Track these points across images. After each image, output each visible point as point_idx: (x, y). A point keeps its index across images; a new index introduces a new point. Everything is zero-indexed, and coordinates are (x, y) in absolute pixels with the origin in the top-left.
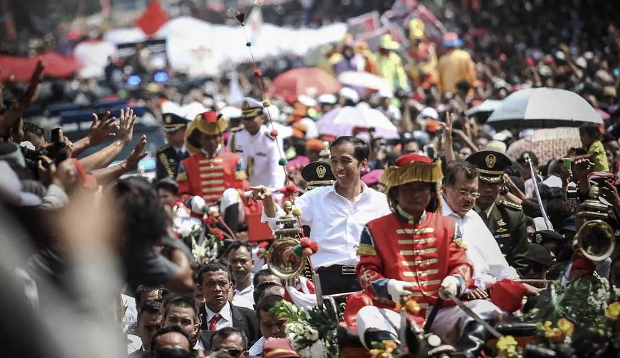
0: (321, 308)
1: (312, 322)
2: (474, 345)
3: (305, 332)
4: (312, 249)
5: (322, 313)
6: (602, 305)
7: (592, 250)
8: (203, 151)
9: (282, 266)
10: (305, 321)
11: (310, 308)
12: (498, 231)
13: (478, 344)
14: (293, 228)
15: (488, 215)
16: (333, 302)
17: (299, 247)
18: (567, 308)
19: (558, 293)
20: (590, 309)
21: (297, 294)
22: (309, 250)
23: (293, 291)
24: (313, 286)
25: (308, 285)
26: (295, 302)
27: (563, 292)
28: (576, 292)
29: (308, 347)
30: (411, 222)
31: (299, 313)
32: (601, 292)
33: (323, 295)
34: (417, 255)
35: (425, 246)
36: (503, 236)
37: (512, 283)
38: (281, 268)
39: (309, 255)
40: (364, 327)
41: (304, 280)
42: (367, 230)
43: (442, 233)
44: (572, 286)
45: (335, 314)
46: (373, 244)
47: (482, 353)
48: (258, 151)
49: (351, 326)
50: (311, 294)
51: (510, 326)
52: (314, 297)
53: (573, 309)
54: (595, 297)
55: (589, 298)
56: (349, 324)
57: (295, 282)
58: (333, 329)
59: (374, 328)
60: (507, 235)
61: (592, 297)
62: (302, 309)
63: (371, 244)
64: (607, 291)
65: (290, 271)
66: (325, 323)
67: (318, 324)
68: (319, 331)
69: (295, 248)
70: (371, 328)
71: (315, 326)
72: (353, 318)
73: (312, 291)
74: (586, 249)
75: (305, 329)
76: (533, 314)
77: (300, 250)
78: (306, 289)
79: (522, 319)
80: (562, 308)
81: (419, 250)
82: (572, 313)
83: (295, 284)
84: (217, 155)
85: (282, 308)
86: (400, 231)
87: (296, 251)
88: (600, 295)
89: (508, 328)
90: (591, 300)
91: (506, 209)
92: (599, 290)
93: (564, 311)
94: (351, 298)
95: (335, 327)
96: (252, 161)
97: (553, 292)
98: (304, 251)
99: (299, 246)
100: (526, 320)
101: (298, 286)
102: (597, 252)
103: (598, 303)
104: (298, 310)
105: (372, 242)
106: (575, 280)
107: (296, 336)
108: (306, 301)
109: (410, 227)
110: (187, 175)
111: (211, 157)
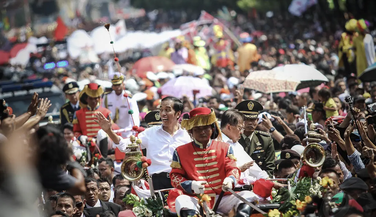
0: (153, 198)
1: (148, 206)
3: (144, 212)
4: (147, 163)
5: (154, 200)
6: (318, 193)
7: (312, 161)
8: (88, 106)
9: (130, 174)
10: (144, 206)
11: (147, 198)
12: (257, 149)
14: (136, 151)
15: (251, 139)
16: (160, 194)
17: (140, 162)
18: (298, 194)
19: (293, 186)
21: (138, 189)
22: (146, 164)
23: (136, 188)
24: (149, 185)
25: (145, 184)
26: (138, 194)
27: (295, 185)
28: (302, 185)
30: (201, 147)
31: (141, 201)
32: (318, 185)
34: (206, 167)
35: (210, 161)
36: (260, 151)
37: (266, 181)
38: (130, 175)
40: (180, 207)
41: (143, 181)
42: (176, 153)
43: (220, 153)
44: (301, 183)
45: (162, 201)
46: (179, 161)
48: (122, 104)
49: (171, 208)
51: (264, 206)
52: (149, 191)
53: (301, 195)
54: (314, 188)
55: (310, 189)
56: (170, 207)
57: (138, 183)
58: (161, 209)
59: (186, 208)
60: (262, 151)
61: (312, 189)
62: (142, 198)
63: (178, 161)
65: (135, 176)
66: (156, 207)
67: (152, 207)
68: (152, 211)
69: (138, 162)
70: (184, 208)
71: (150, 208)
72: (172, 203)
73: (148, 188)
74: (308, 160)
75: (144, 210)
76: (278, 199)
77: (141, 164)
78: (144, 187)
79: (271, 202)
80: (295, 195)
81: (207, 163)
84: (96, 109)
85: (130, 198)
87: (139, 164)
88: (316, 187)
89: (264, 207)
90: (311, 190)
91: (261, 135)
92: (316, 184)
93: (296, 197)
95: (162, 209)
96: (118, 111)
97: (289, 185)
98: (143, 165)
99: (140, 161)
100: (273, 203)
101: (140, 185)
102: (314, 162)
103: (315, 192)
105: (178, 160)
106: (302, 178)
107: (139, 215)
108: (144, 194)
109: (201, 150)
110: (78, 120)
111: (93, 110)
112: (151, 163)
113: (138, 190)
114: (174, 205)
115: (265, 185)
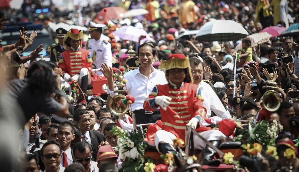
0: (135, 131)
1: (131, 138)
2: (211, 153)
3: (127, 143)
4: (132, 101)
5: (136, 134)
6: (273, 134)
7: (269, 106)
10: (127, 137)
11: (130, 131)
13: (213, 152)
14: (123, 89)
16: (141, 128)
18: (256, 135)
19: (253, 127)
20: (267, 136)
21: (123, 123)
22: (130, 101)
23: (121, 122)
24: (132, 120)
25: (129, 119)
26: (122, 127)
27: (255, 127)
28: (261, 127)
29: (129, 151)
30: (175, 88)
31: (125, 133)
32: (273, 127)
35: (182, 100)
37: (230, 121)
38: (116, 110)
39: (130, 104)
40: (158, 141)
41: (127, 116)
43: (190, 93)
44: (259, 124)
45: (142, 134)
48: (99, 49)
49: (150, 140)
51: (228, 143)
52: (132, 125)
53: (259, 135)
54: (270, 130)
56: (148, 139)
58: (141, 142)
59: (163, 142)
61: (269, 130)
62: (126, 131)
64: (276, 127)
65: (120, 112)
66: (138, 139)
67: (133, 139)
68: (134, 143)
69: (124, 100)
70: (161, 142)
72: (151, 136)
73: (131, 122)
74: (266, 105)
75: (127, 142)
76: (239, 138)
77: (126, 101)
78: (128, 121)
79: (234, 140)
80: (254, 135)
81: (179, 102)
82: (259, 137)
83: (123, 118)
85: (116, 130)
87: (124, 102)
88: (272, 129)
89: (227, 144)
90: (268, 131)
92: (272, 126)
94: (150, 126)
95: (142, 141)
96: (95, 54)
97: (250, 126)
98: (128, 102)
99: (126, 99)
100: (236, 141)
101: (124, 119)
102: (271, 107)
103: (272, 133)
104: (124, 132)
106: (261, 121)
107: (123, 145)
108: (128, 128)
109: (175, 90)
110: (64, 60)
111: (76, 51)
115: (229, 125)
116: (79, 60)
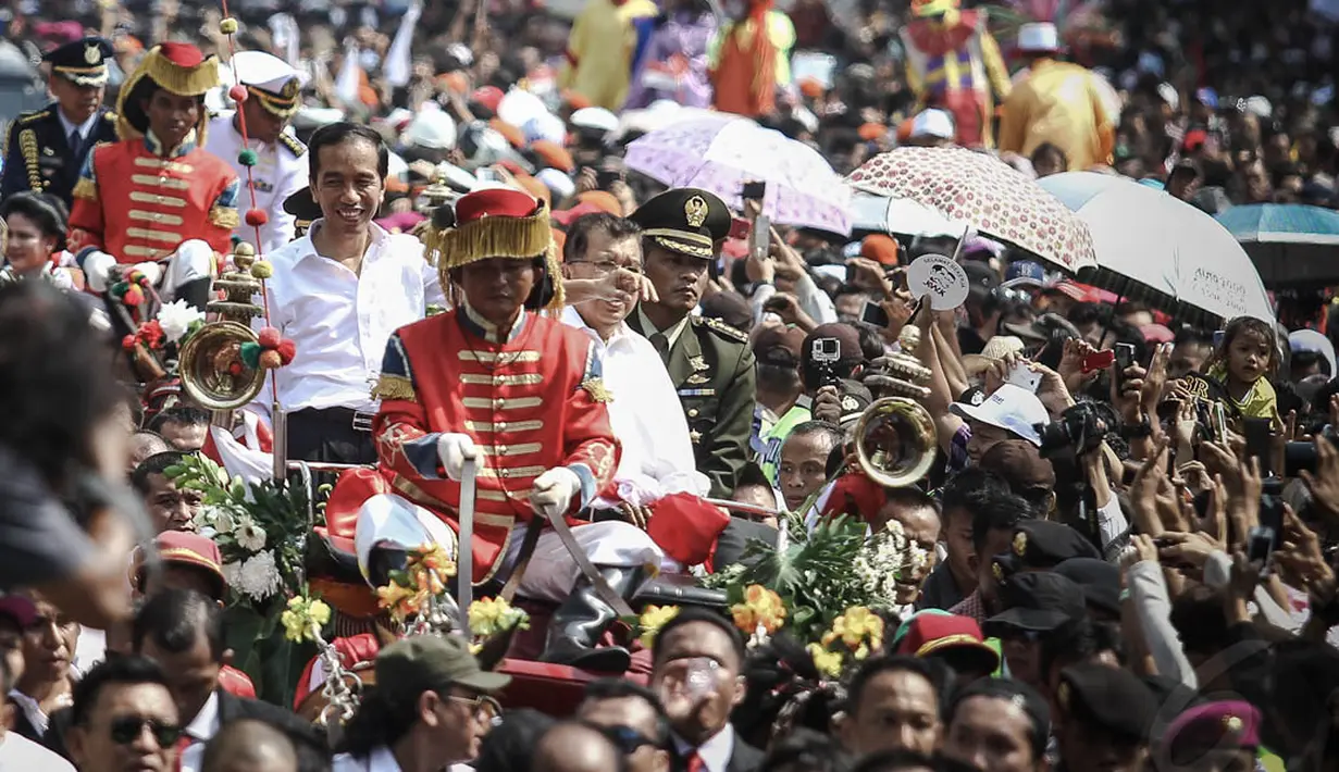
0: (279, 484)
1: (252, 510)
3: (237, 529)
4: (280, 354)
5: (281, 496)
6: (882, 579)
7: (883, 461)
9: (209, 381)
10: (240, 506)
11: (257, 481)
12: (689, 380)
13: (602, 615)
14: (249, 303)
15: (671, 341)
16: (308, 476)
17: (255, 347)
18: (807, 573)
19: (795, 540)
20: (854, 584)
21: (230, 445)
22: (275, 357)
23: (225, 438)
24: (270, 436)
25: (260, 430)
26: (225, 462)
27: (803, 538)
28: (831, 541)
29: (239, 563)
30: (492, 337)
31: (231, 488)
32: (886, 551)
33: (288, 459)
34: (500, 410)
35: (517, 391)
36: (698, 392)
37: (700, 503)
38: (207, 386)
39: (274, 366)
40: (372, 535)
42: (397, 344)
43: (555, 364)
44: (826, 531)
45: (307, 502)
46: (408, 376)
47: (609, 636)
49: (337, 535)
50: (264, 454)
51: (678, 591)
52: (269, 459)
53: (819, 577)
54: (870, 560)
55: (857, 559)
56: (333, 532)
57: (233, 420)
58: (299, 532)
59: (394, 543)
60: (706, 392)
61: (863, 560)
62: (238, 479)
63: (403, 374)
64: (898, 550)
65: (225, 395)
66: (283, 518)
67: (267, 516)
68: (267, 532)
69: (246, 345)
70: (385, 541)
71: (261, 520)
72: (343, 519)
73: (266, 445)
74: (869, 456)
75: (238, 522)
76: (732, 577)
77: (255, 352)
78: (253, 440)
79: (707, 583)
80: (797, 573)
81: (504, 398)
82: (815, 585)
83: (232, 425)
85: (195, 470)
86: (464, 355)
87: (250, 351)
88: (881, 557)
89: (674, 594)
90: (859, 564)
91: (711, 334)
92: (881, 547)
93: (799, 580)
95: (303, 530)
97: (783, 535)
98: (263, 356)
99: (256, 343)
100: (713, 587)
101: (237, 430)
102: (892, 468)
103: (873, 575)
104: (230, 483)
105: (407, 369)
106: (835, 516)
107: (217, 536)
108: (249, 466)
110: (97, 186)
111: (165, 156)
112: (293, 355)
113: (230, 448)
114: (352, 525)
115: (695, 519)
116: (170, 201)
